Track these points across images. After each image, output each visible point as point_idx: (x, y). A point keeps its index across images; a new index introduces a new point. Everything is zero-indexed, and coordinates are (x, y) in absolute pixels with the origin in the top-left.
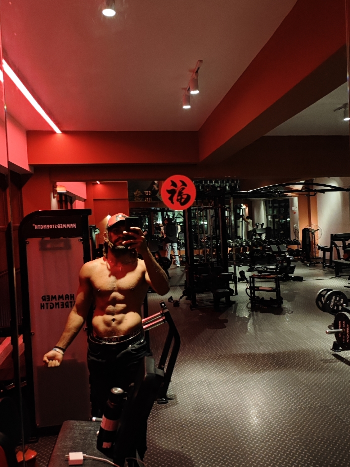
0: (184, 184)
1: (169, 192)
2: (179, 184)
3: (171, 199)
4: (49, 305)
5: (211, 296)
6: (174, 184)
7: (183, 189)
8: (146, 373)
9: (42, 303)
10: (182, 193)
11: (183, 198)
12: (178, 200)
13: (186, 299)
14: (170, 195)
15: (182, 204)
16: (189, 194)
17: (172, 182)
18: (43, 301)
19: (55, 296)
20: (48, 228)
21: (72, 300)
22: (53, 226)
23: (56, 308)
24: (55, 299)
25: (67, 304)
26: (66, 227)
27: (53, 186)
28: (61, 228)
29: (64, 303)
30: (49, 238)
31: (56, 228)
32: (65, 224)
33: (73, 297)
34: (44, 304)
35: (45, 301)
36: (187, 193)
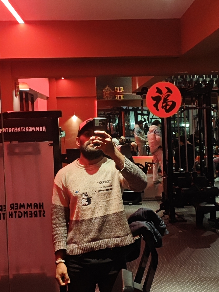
0: (169, 91)
1: (154, 98)
2: (164, 91)
3: (156, 106)
4: (17, 214)
5: (193, 210)
6: (159, 91)
7: (169, 95)
8: (124, 286)
9: (11, 211)
10: (168, 100)
11: (168, 105)
12: (163, 107)
13: (164, 213)
14: (155, 102)
15: (168, 111)
16: (174, 101)
17: (157, 88)
18: (11, 209)
19: (24, 204)
20: (17, 131)
21: (41, 209)
22: (21, 129)
23: (24, 217)
24: (23, 207)
25: (36, 213)
26: (34, 131)
27: (15, 83)
28: (30, 131)
29: (33, 212)
30: (18, 142)
31: (24, 131)
32: (34, 127)
33: (42, 206)
34: (12, 212)
35: (14, 209)
36: (172, 100)
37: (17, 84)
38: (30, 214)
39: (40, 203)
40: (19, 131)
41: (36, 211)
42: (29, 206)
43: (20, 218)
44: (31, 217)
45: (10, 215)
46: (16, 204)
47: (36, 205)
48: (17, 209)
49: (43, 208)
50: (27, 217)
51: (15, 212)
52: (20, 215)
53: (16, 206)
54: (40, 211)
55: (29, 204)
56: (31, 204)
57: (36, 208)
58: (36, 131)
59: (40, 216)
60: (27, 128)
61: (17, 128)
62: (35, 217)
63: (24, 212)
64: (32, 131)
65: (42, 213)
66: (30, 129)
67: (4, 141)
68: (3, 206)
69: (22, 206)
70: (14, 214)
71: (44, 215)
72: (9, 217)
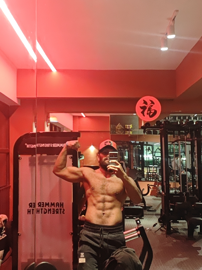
4: (43, 211)
7: (152, 106)
11: (152, 112)
14: (142, 110)
16: (156, 109)
18: (39, 207)
19: (48, 203)
20: (46, 146)
21: (62, 208)
22: (49, 145)
23: (48, 213)
24: (48, 206)
25: (57, 211)
26: (59, 146)
27: (47, 116)
28: (56, 146)
29: (55, 210)
30: (46, 155)
31: (52, 146)
32: (59, 144)
33: (62, 205)
34: (39, 209)
35: (41, 207)
36: (154, 109)
37: (48, 117)
38: (53, 211)
39: (61, 203)
40: (48, 146)
41: (58, 209)
42: (53, 204)
43: (44, 214)
44: (54, 213)
45: (38, 211)
46: (42, 203)
47: (58, 204)
48: (43, 206)
49: (63, 207)
50: (51, 213)
51: (42, 209)
52: (45, 212)
53: (42, 205)
54: (61, 209)
55: (53, 203)
56: (54, 203)
57: (57, 206)
58: (60, 146)
59: (61, 213)
60: (54, 144)
61: (46, 144)
62: (56, 213)
63: (48, 209)
64: (57, 146)
65: (62, 210)
66: (56, 145)
67: (37, 154)
68: (32, 204)
69: (47, 204)
70: (40, 210)
71: (64, 212)
72: (37, 213)
